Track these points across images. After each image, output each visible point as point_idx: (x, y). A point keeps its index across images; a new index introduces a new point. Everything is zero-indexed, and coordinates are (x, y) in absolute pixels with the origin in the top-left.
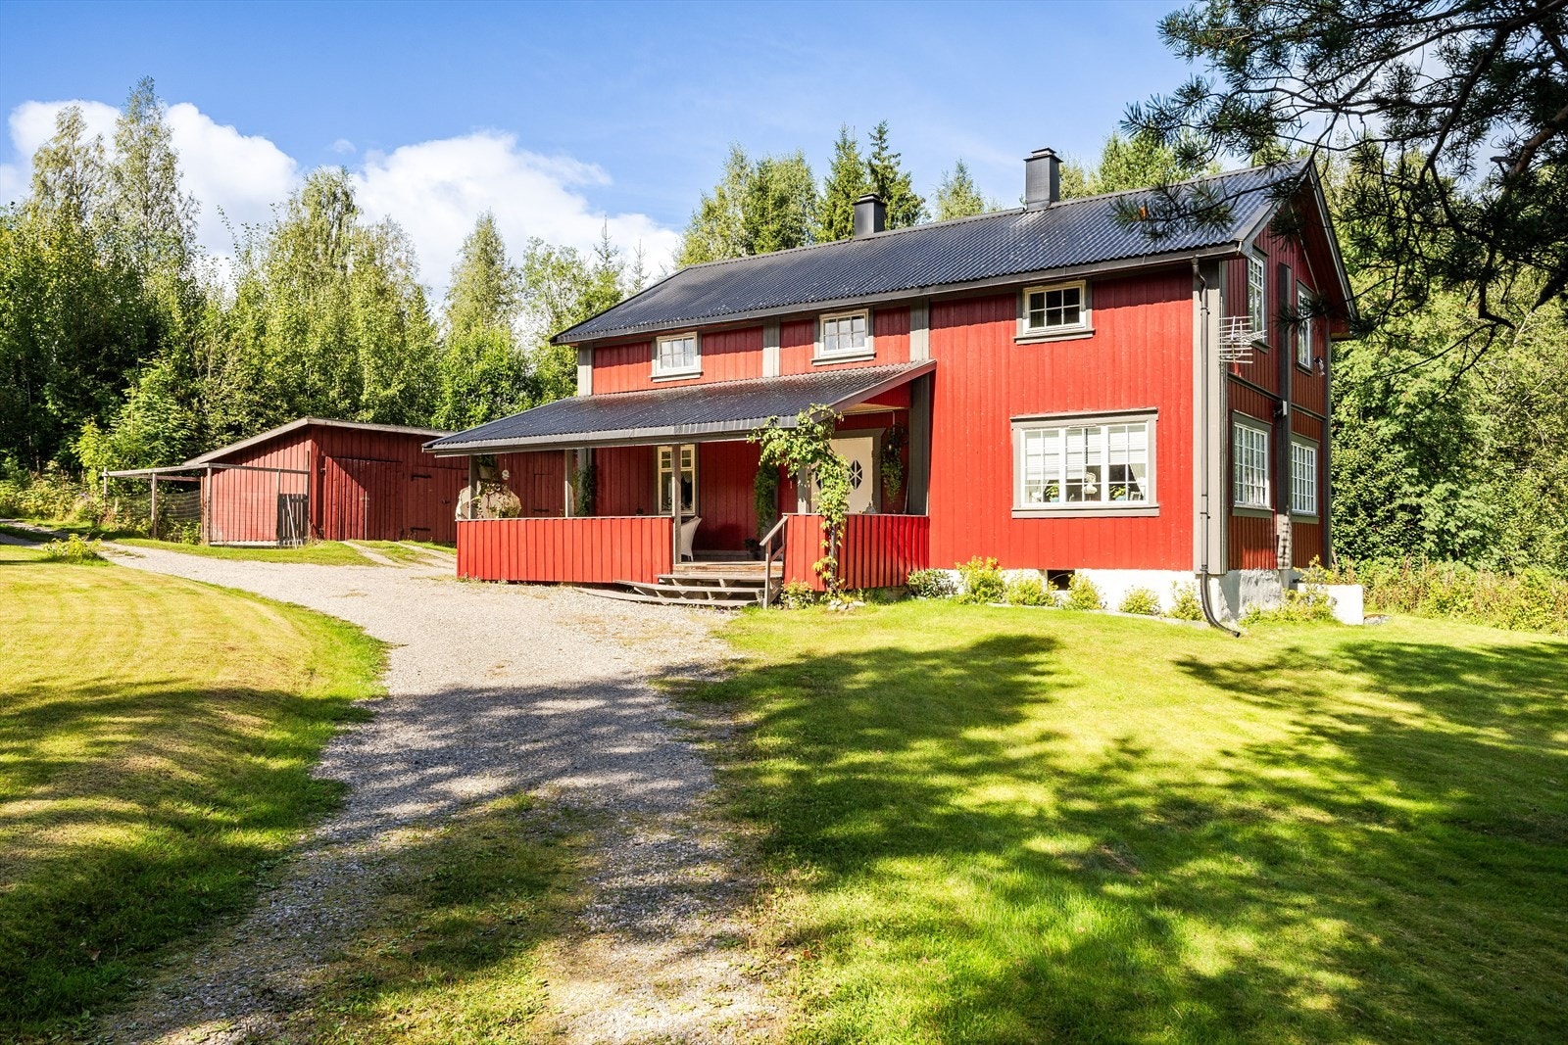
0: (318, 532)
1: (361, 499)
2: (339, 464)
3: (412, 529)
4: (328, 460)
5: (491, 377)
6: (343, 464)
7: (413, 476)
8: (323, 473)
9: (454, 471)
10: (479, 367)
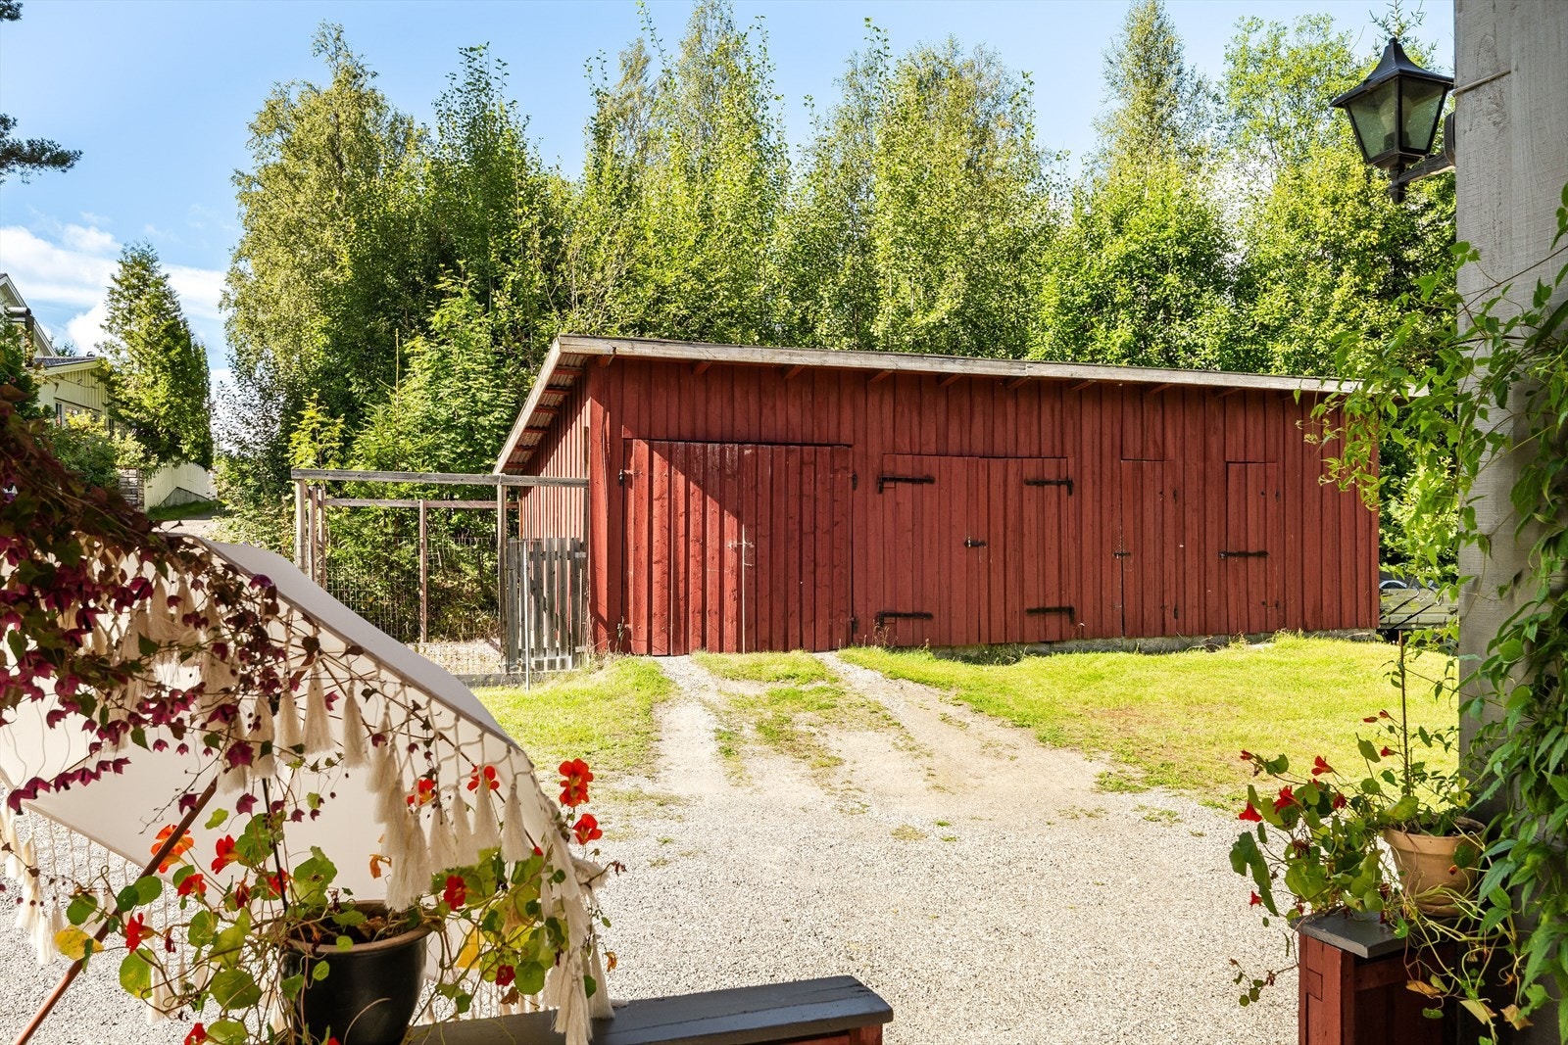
0: (613, 637)
1: (730, 544)
2: (670, 459)
3: (881, 617)
4: (641, 448)
5: (1144, 268)
6: (679, 457)
7: (882, 481)
8: (626, 482)
9: (997, 465)
10: (1116, 249)
